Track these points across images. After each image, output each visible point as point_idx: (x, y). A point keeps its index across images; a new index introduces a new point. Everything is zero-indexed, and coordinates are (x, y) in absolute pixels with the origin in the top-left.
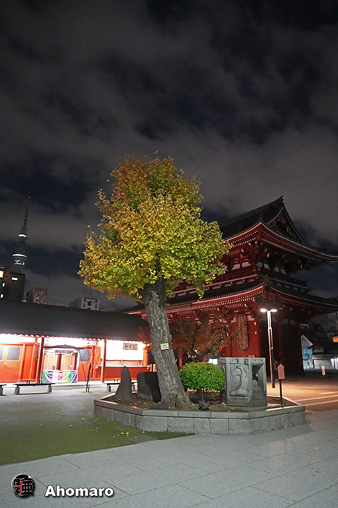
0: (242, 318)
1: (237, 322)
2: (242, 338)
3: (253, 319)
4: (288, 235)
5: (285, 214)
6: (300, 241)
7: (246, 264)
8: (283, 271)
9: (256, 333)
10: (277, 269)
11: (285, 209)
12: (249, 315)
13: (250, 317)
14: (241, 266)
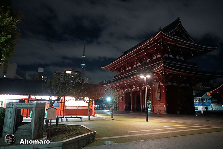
0: (157, 84)
1: (155, 86)
2: (157, 94)
3: (162, 84)
4: (183, 39)
5: (181, 27)
6: (192, 41)
7: (159, 56)
8: (182, 58)
9: (164, 91)
10: (178, 57)
11: (181, 24)
12: (160, 82)
13: (161, 83)
14: (157, 57)
